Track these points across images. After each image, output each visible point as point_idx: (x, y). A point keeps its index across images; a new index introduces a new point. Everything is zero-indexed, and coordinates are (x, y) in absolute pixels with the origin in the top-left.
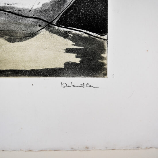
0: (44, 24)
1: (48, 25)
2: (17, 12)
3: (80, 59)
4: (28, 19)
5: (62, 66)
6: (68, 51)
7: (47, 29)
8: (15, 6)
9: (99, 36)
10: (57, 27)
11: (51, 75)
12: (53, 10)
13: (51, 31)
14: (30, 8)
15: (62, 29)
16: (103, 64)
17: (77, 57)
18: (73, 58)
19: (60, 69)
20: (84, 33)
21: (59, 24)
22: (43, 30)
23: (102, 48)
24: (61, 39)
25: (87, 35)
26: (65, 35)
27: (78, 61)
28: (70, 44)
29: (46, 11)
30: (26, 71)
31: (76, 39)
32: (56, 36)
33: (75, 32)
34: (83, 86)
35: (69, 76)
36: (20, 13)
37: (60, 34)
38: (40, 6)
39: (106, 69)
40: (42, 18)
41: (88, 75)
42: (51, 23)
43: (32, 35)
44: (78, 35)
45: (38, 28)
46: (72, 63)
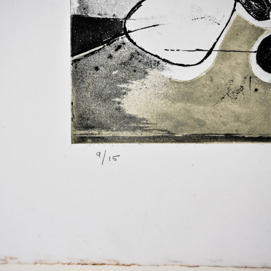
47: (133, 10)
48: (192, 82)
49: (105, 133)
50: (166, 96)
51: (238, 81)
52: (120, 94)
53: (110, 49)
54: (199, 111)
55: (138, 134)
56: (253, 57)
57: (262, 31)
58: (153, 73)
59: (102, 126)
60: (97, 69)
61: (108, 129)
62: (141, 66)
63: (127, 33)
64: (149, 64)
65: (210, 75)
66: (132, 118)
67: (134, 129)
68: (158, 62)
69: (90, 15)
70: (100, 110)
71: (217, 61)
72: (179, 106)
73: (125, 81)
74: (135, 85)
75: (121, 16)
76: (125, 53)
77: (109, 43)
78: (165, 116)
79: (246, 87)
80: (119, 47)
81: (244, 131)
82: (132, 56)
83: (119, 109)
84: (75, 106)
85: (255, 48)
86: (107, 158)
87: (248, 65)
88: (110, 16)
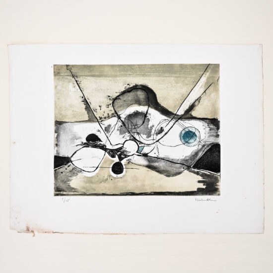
0: (186, 167)
1: (188, 168)
2: (171, 160)
3: (205, 186)
4: (177, 164)
5: (196, 190)
6: (199, 182)
7: (188, 170)
8: (170, 157)
9: (215, 173)
10: (193, 169)
11: (190, 195)
12: (191, 160)
13: (190, 171)
14: (178, 158)
15: (196, 170)
16: (218, 189)
17: (204, 185)
18: (202, 186)
19: (195, 192)
20: (207, 172)
21: (194, 167)
22: (186, 171)
23: (217, 180)
24: (195, 175)
25: (209, 173)
26: (197, 173)
27: (204, 187)
28: (200, 178)
29: (187, 160)
30: (176, 193)
31: (203, 175)
32: (192, 174)
33: (202, 171)
34: (208, 200)
35: (199, 195)
36: (173, 161)
37: (194, 172)
38: (183, 158)
39: (219, 191)
40: (185, 164)
41: (210, 195)
42: (190, 167)
43: (180, 173)
44: (204, 173)
45: (183, 169)
46: (201, 188)
47: (74, 154)
48: (92, 177)
49: (65, 193)
50: (84, 181)
51: (106, 177)
52: (69, 180)
53: (66, 167)
54: (94, 186)
55: (75, 193)
56: (111, 169)
57: (113, 161)
58: (80, 174)
59: (63, 191)
60: (62, 173)
61: (65, 192)
62: (76, 172)
63: (71, 162)
64: (78, 171)
65: (97, 175)
66: (73, 188)
67: (74, 192)
68: (81, 171)
69: (60, 156)
70: (63, 186)
71: (100, 170)
72: (88, 184)
73: (71, 177)
74: (74, 178)
75: (70, 156)
76: (71, 168)
77: (66, 165)
78: (83, 188)
79: (108, 179)
80: (69, 166)
81: (108, 193)
82: (73, 169)
83: (69, 185)
84: (55, 184)
85: (111, 166)
86: (65, 201)
87: (109, 172)
88: (66, 156)
